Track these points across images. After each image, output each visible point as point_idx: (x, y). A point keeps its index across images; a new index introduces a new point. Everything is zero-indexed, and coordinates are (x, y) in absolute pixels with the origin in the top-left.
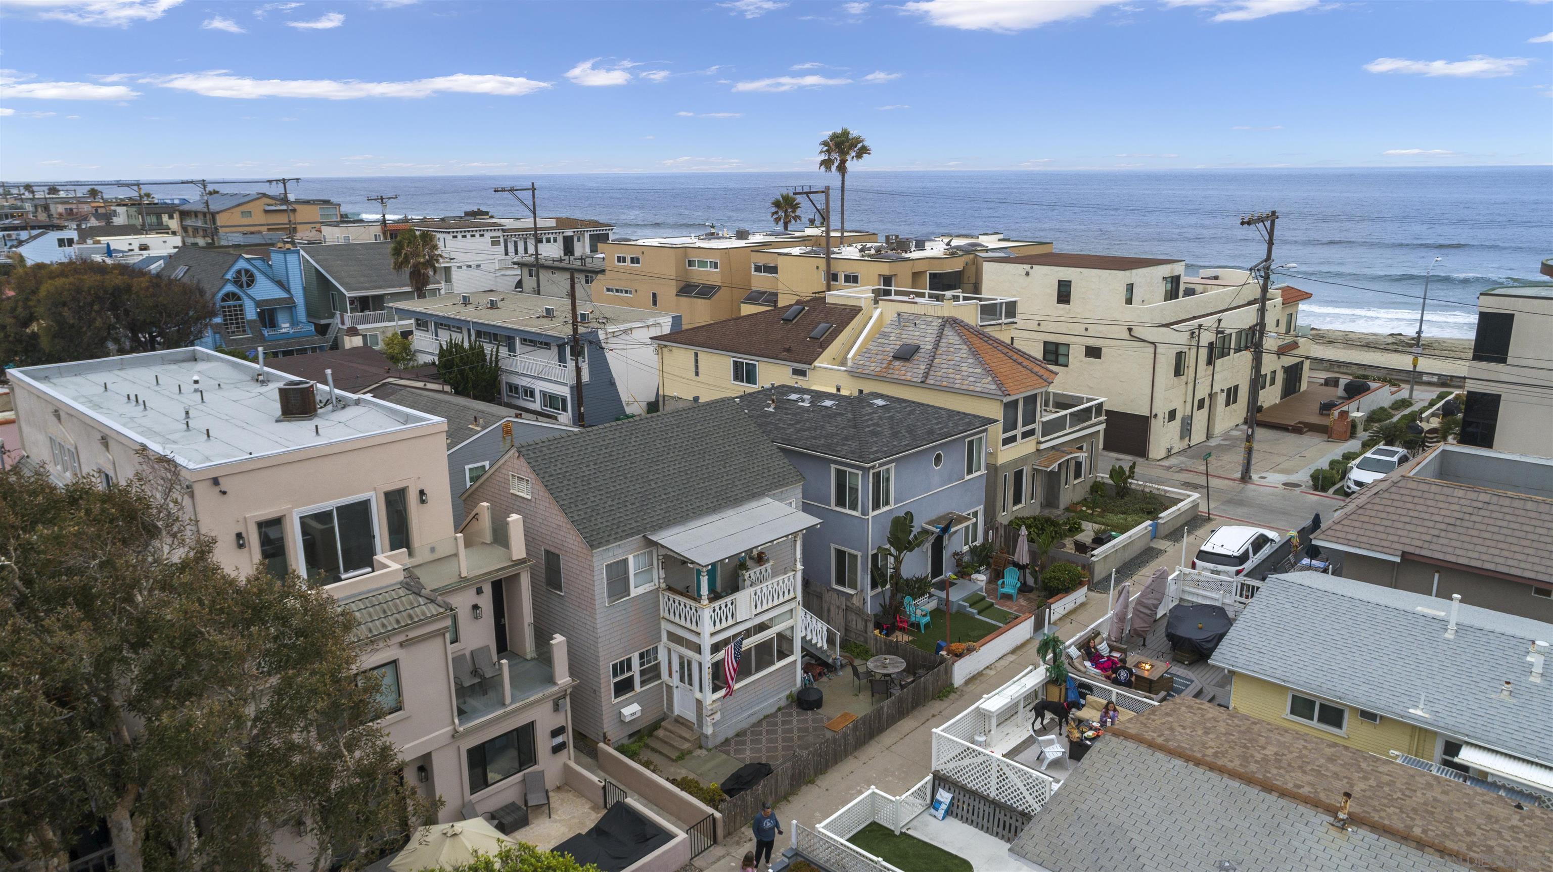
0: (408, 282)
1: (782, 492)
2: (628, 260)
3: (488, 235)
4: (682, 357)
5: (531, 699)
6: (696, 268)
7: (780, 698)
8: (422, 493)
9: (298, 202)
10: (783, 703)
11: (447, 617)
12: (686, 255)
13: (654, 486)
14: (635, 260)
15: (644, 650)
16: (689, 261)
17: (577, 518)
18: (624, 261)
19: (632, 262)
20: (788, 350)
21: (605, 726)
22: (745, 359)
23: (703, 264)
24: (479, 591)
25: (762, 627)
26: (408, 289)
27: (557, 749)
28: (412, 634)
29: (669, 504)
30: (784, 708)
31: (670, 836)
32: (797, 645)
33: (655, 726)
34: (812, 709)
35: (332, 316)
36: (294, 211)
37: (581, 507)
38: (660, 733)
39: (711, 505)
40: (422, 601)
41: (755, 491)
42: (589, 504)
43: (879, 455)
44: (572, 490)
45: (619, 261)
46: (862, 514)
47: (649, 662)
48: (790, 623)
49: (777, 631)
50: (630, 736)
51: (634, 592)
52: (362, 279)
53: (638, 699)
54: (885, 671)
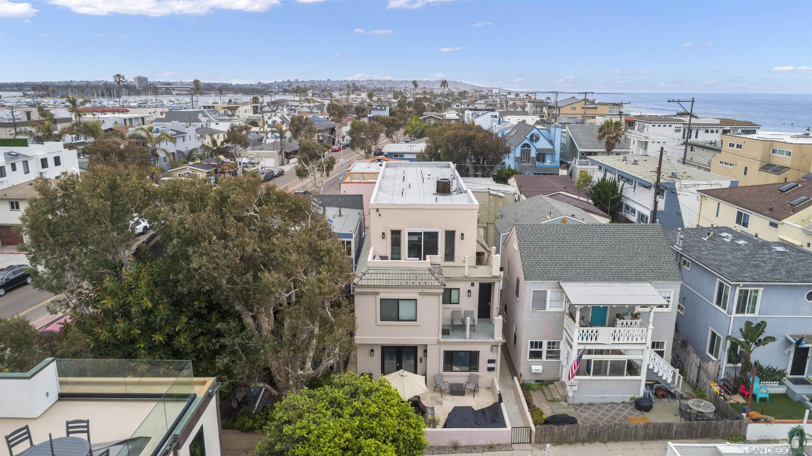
0: (604, 147)
1: (663, 283)
2: (735, 146)
3: (674, 126)
4: (711, 203)
5: (479, 340)
6: (777, 155)
7: (627, 397)
8: (462, 234)
9: (600, 104)
10: (627, 400)
11: (441, 288)
12: (772, 146)
13: (579, 259)
14: (739, 146)
15: (552, 341)
16: (773, 150)
17: (526, 264)
18: (733, 146)
19: (737, 147)
20: (771, 209)
21: (521, 370)
22: (744, 211)
23: (781, 152)
24: (473, 284)
25: (618, 352)
26: (604, 150)
27: (490, 369)
28: (425, 291)
29: (582, 270)
30: (627, 403)
31: (505, 426)
32: (644, 372)
33: (552, 382)
34: (641, 410)
35: (572, 160)
36: (596, 108)
37: (532, 259)
38: (551, 386)
39: (607, 277)
40: (433, 278)
41: (643, 278)
42: (537, 259)
43: (746, 279)
44: (532, 250)
45: (730, 146)
46: (728, 313)
47: (553, 348)
48: (640, 357)
49: (629, 358)
50: (537, 381)
51: (548, 309)
52: (589, 143)
53: (543, 364)
54: (700, 410)
